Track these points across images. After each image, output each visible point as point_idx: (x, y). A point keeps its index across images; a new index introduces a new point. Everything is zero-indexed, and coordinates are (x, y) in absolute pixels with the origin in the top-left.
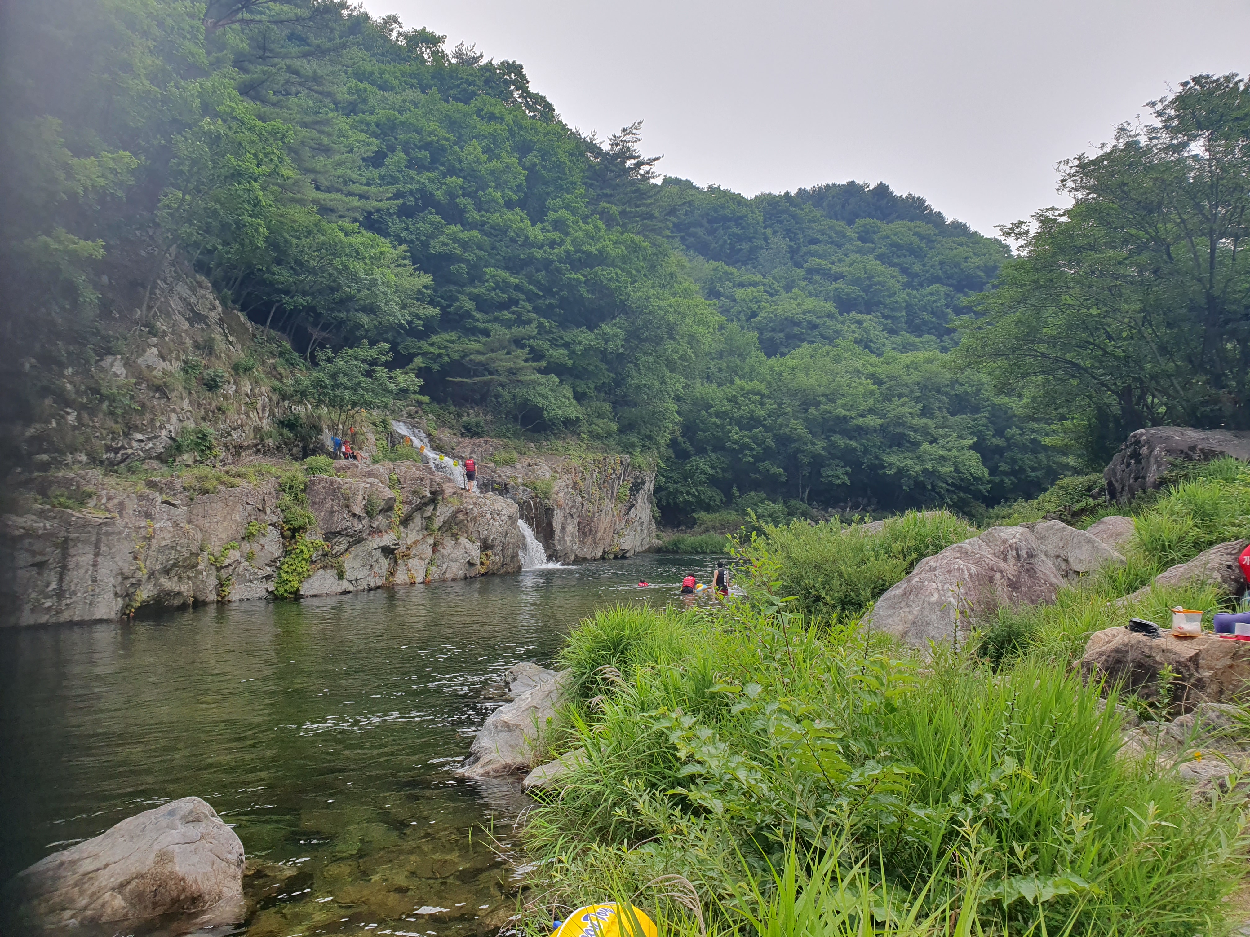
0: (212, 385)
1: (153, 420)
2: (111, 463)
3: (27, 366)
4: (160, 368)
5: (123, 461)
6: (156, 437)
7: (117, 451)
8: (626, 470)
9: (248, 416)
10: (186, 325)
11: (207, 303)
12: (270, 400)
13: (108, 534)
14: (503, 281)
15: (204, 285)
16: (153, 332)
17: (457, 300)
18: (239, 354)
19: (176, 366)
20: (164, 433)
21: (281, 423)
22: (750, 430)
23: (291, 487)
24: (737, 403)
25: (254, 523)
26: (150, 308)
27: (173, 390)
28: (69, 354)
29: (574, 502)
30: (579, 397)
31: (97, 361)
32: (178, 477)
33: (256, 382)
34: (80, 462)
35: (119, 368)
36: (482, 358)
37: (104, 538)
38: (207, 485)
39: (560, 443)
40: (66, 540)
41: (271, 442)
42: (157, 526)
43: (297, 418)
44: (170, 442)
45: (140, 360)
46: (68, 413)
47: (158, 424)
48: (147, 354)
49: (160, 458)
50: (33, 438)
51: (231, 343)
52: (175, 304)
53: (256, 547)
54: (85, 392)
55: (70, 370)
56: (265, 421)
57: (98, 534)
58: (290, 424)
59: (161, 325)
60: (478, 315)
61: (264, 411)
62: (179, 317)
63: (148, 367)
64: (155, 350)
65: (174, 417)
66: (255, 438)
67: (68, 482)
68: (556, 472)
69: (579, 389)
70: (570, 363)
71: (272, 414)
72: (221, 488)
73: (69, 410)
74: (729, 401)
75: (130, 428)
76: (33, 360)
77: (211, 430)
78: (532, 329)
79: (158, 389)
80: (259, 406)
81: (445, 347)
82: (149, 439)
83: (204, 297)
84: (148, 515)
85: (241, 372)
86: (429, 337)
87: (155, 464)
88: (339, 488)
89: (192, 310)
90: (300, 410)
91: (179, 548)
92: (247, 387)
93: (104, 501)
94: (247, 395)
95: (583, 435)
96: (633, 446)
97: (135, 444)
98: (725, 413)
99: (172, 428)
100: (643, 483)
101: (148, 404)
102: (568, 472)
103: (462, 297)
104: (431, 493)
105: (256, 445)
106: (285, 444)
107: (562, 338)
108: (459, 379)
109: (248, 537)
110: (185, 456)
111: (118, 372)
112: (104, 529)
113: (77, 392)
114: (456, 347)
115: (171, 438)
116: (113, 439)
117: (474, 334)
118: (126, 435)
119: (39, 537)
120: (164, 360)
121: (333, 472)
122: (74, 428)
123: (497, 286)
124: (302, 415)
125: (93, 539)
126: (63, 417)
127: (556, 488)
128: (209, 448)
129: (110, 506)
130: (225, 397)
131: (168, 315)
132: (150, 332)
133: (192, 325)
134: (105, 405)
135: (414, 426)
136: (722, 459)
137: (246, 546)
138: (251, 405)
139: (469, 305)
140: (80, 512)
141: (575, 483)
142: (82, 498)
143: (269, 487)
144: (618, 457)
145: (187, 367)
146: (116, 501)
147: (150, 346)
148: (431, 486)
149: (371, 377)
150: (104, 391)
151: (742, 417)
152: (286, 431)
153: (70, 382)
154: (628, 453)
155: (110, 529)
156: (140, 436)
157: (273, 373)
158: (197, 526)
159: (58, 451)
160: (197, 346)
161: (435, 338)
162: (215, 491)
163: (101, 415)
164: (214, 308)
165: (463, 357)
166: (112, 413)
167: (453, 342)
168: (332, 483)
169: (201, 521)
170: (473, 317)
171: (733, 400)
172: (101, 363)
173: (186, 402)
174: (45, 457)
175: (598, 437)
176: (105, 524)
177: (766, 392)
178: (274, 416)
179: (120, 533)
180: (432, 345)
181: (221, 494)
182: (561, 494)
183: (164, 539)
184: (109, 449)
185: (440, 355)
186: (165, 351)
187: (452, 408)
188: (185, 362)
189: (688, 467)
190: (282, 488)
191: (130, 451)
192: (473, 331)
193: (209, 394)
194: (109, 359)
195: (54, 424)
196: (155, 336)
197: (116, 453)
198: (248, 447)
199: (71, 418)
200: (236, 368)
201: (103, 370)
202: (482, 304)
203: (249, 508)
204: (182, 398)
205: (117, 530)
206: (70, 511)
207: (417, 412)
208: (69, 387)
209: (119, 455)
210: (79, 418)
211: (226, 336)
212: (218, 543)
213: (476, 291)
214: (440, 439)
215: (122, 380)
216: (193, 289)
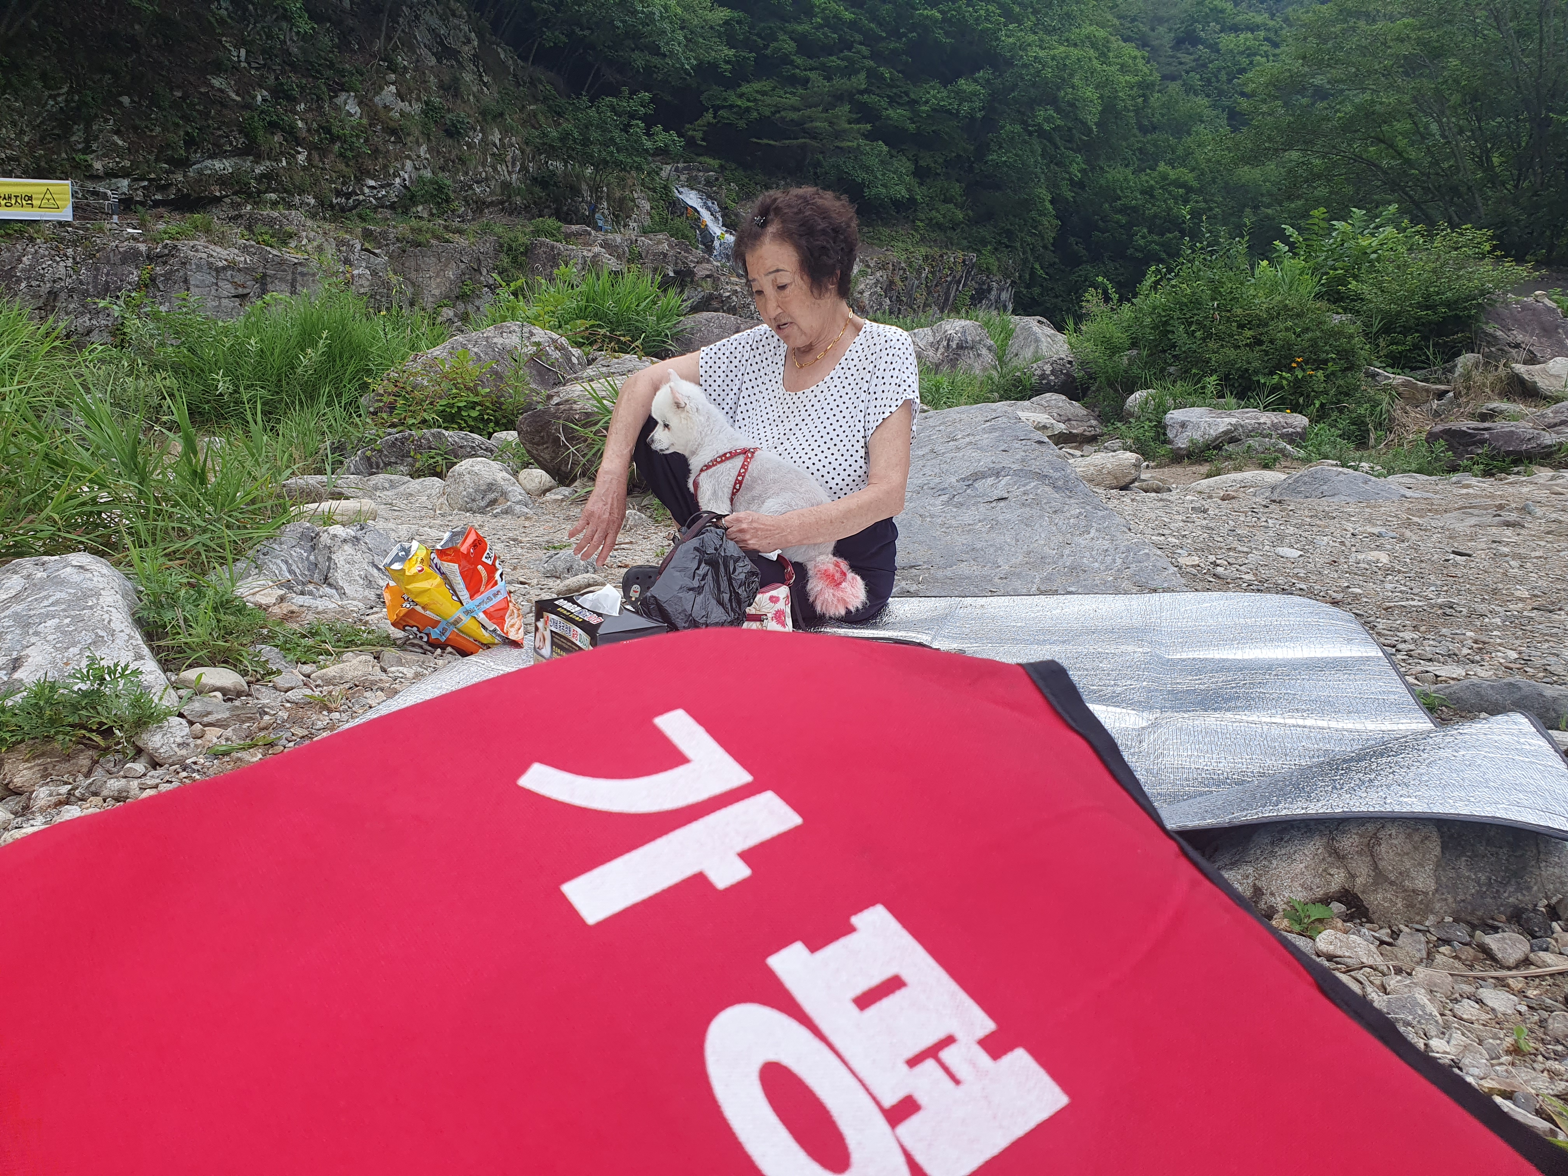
0: (453, 132)
1: (385, 167)
2: (343, 210)
3: (259, 98)
4: (397, 108)
5: (355, 207)
6: (390, 185)
7: (348, 196)
8: (968, 272)
9: (495, 169)
10: (433, 61)
11: (461, 35)
12: (522, 152)
13: (303, 274)
14: (835, 16)
15: (458, 13)
16: (393, 67)
17: (776, 40)
18: (490, 96)
19: (417, 107)
20: (398, 180)
21: (534, 180)
22: (1163, 235)
23: (510, 249)
25: (469, 282)
26: (389, 38)
27: (409, 134)
28: (302, 88)
29: (881, 304)
30: (921, 174)
31: (331, 98)
32: (394, 227)
33: (506, 131)
34: (309, 204)
35: (353, 107)
36: (795, 116)
37: (299, 278)
38: (421, 239)
39: (886, 231)
41: (518, 200)
42: (356, 272)
43: (553, 174)
44: (404, 191)
45: (377, 99)
46: (299, 153)
47: (391, 171)
48: (384, 92)
49: (393, 207)
50: (263, 175)
51: (485, 84)
52: (421, 35)
53: (470, 309)
54: (317, 131)
55: (303, 106)
56: (514, 176)
57: (293, 273)
58: (544, 181)
59: (402, 60)
60: (799, 61)
61: (514, 164)
62: (424, 51)
63: (385, 107)
64: (393, 88)
65: (409, 164)
66: (503, 194)
68: (868, 266)
69: (922, 163)
70: (912, 127)
71: (524, 168)
72: (434, 242)
73: (300, 149)
74: (1142, 193)
75: (363, 173)
76: (265, 93)
77: (448, 182)
79: (393, 132)
80: (509, 158)
81: (755, 100)
82: (382, 187)
83: (457, 28)
84: (347, 261)
85: (489, 117)
86: (739, 86)
87: (388, 213)
89: (441, 43)
90: (556, 165)
91: (378, 297)
92: (496, 137)
93: (304, 242)
94: (495, 146)
95: (919, 223)
96: (984, 242)
97: (366, 190)
98: (1135, 209)
99: (406, 176)
100: (990, 290)
101: (381, 148)
102: (883, 267)
103: (782, 36)
105: (502, 203)
107: (907, 95)
108: (765, 141)
109: (463, 297)
110: (420, 208)
111: (352, 111)
112: (300, 269)
113: (309, 130)
114: (768, 100)
115: (405, 187)
116: (344, 184)
117: (793, 85)
118: (359, 180)
120: (403, 101)
121: (561, 237)
122: (304, 168)
124: (559, 172)
126: (294, 157)
127: (862, 286)
128: (447, 201)
130: (470, 146)
131: (412, 49)
132: (388, 68)
133: (439, 61)
134: (337, 147)
137: (461, 306)
138: (499, 158)
139: (789, 46)
140: (280, 251)
141: (892, 283)
143: (487, 246)
144: (960, 254)
145: (429, 109)
147: (388, 83)
149: (627, 132)
150: (335, 130)
152: (537, 189)
153: (302, 119)
154: (974, 250)
155: (305, 270)
156: (372, 183)
157: (531, 121)
158: (408, 279)
159: (286, 191)
160: (441, 86)
161: (745, 88)
162: (429, 246)
163: (332, 157)
164: (469, 41)
165: (774, 113)
166: (341, 155)
167: (764, 93)
169: (413, 275)
170: (792, 62)
171: (1148, 192)
172: (335, 100)
173: (423, 149)
174: (273, 196)
175: (940, 227)
176: (300, 264)
177: (1195, 184)
178: (528, 171)
180: (741, 96)
181: (434, 249)
182: (867, 294)
183: (362, 286)
184: (338, 194)
185: (748, 110)
186: (404, 90)
187: (759, 178)
188: (427, 103)
190: (500, 248)
191: (361, 197)
192: (793, 81)
193: (449, 141)
194: (343, 96)
195: (284, 164)
196: (394, 73)
197: (348, 199)
198: (492, 204)
199: (301, 158)
200: (484, 113)
201: (337, 108)
202: (805, 45)
203: (463, 266)
204: (419, 145)
205: (311, 272)
206: (269, 249)
207: (717, 179)
208: (300, 124)
209: (351, 201)
210: (309, 158)
211: (481, 76)
212: (431, 299)
213: (800, 28)
214: (736, 215)
215: (354, 120)
216: (443, 18)
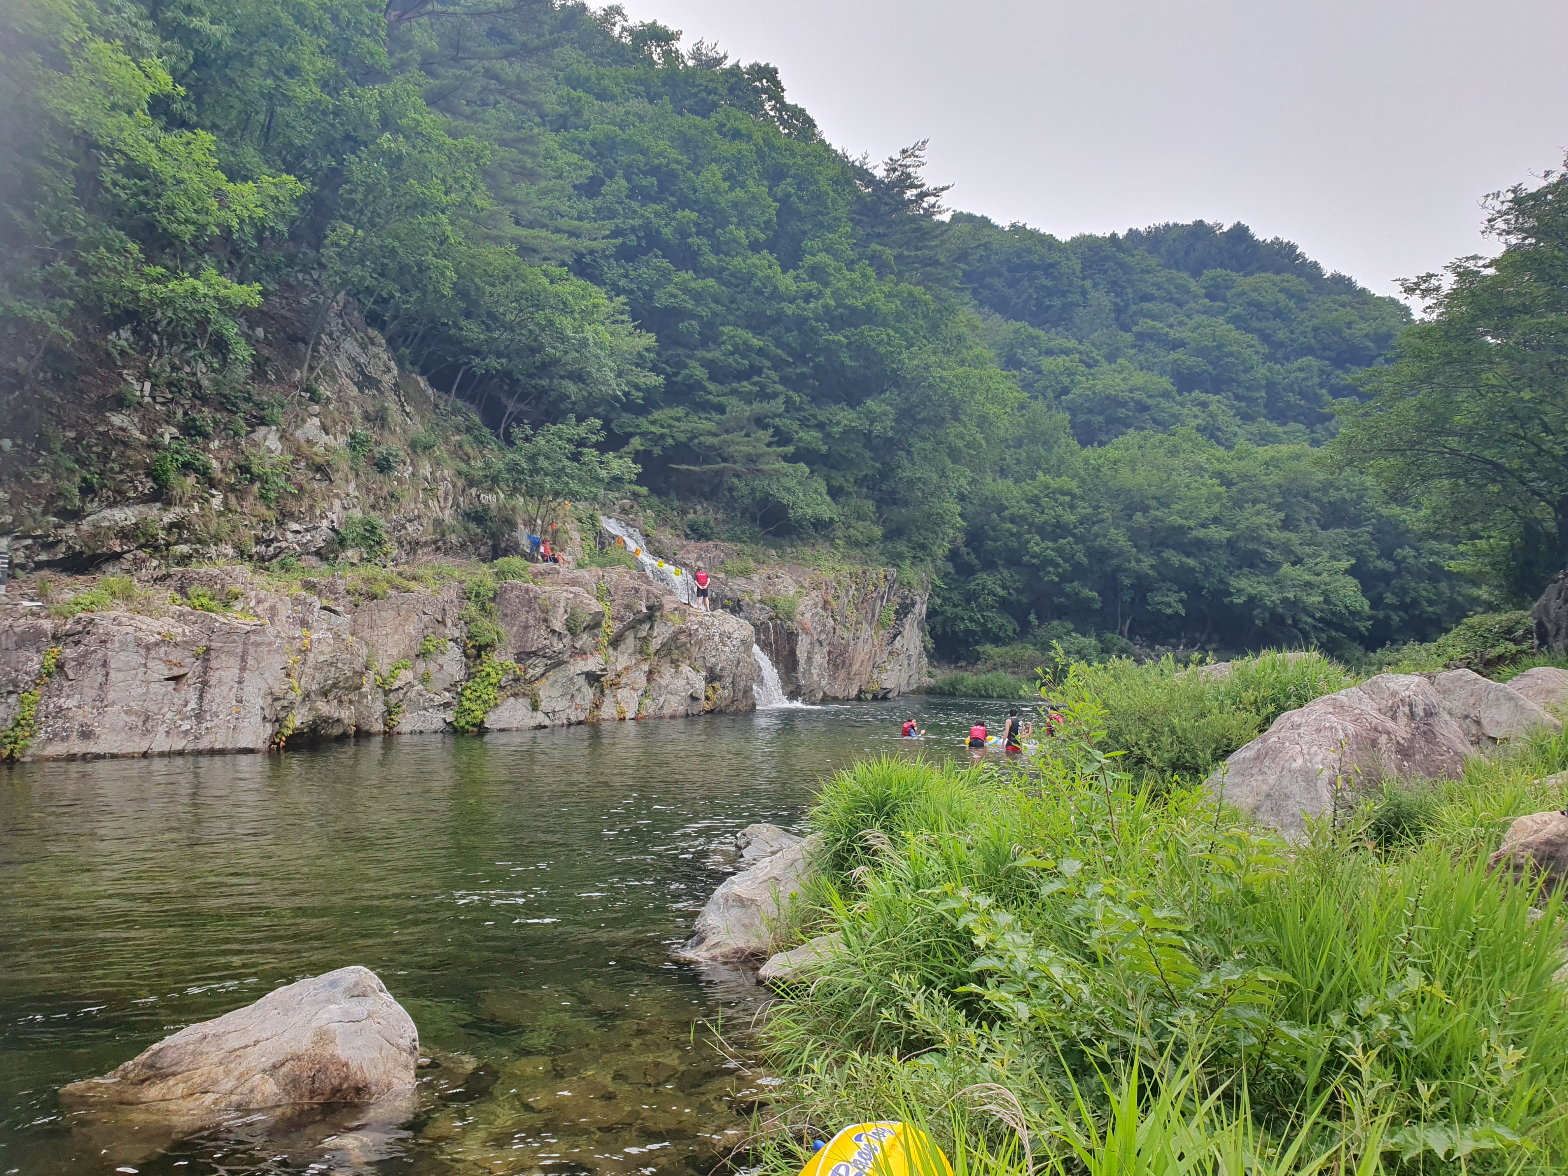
0: (384, 466)
1: (312, 507)
2: (262, 559)
3: (167, 437)
4: (321, 442)
5: (276, 556)
6: (315, 528)
7: (268, 543)
8: (891, 587)
9: (427, 506)
10: (355, 391)
11: (380, 364)
12: (454, 486)
13: (256, 644)
14: (744, 343)
15: (377, 340)
16: (315, 398)
17: (686, 366)
18: (417, 428)
19: (343, 440)
20: (325, 523)
21: (468, 516)
22: (1056, 541)
23: (477, 595)
24: (1038, 505)
25: (432, 637)
26: (311, 369)
27: (337, 471)
28: (216, 422)
29: (824, 625)
30: (835, 493)
31: (248, 433)
32: (341, 577)
33: (437, 463)
34: (226, 556)
35: (273, 442)
36: (715, 441)
37: (252, 650)
38: (376, 589)
39: (808, 550)
40: (208, 650)
41: (453, 538)
42: (315, 636)
43: (486, 509)
44: (332, 534)
45: (298, 433)
46: (213, 496)
47: (318, 512)
48: (307, 425)
49: (318, 553)
50: (172, 525)
51: (407, 414)
52: (342, 364)
53: (432, 667)
54: (233, 471)
55: (217, 442)
56: (447, 512)
57: (244, 644)
58: (478, 517)
59: (324, 390)
60: (711, 386)
61: (446, 499)
62: (346, 381)
63: (308, 441)
64: (316, 421)
65: (337, 503)
66: (435, 532)
67: (211, 580)
68: (802, 587)
69: (834, 483)
70: (824, 448)
71: (456, 504)
72: (392, 592)
73: (214, 492)
74: (1029, 501)
75: (285, 516)
76: (174, 430)
77: (382, 522)
78: (778, 405)
79: (319, 468)
80: (441, 493)
81: (670, 426)
82: (307, 530)
83: (377, 356)
84: (304, 623)
85: (419, 451)
86: (650, 413)
87: (314, 560)
88: (536, 598)
89: (362, 372)
90: (489, 499)
91: (340, 665)
92: (426, 470)
93: (252, 604)
94: (426, 479)
95: (838, 541)
96: (901, 556)
97: (290, 536)
98: (1023, 518)
99: (335, 518)
100: (913, 604)
101: (308, 487)
102: (816, 587)
103: (691, 363)
104: (648, 608)
105: (435, 542)
106: (472, 542)
107: (814, 416)
108: (685, 467)
109: (423, 655)
110: (350, 553)
111: (273, 447)
112: (253, 638)
113: (224, 470)
114: (683, 426)
115: (333, 529)
116: (264, 529)
117: (704, 410)
118: (280, 524)
119: (176, 645)
120: (327, 434)
121: (529, 577)
122: (220, 514)
123: (736, 350)
124: (493, 506)
125: (239, 650)
126: (207, 501)
127: (802, 607)
128: (379, 543)
129: (259, 610)
130: (400, 481)
131: (333, 378)
132: (311, 399)
133: (361, 390)
134: (256, 487)
135: (628, 524)
136: (1017, 577)
137: (421, 666)
138: (431, 492)
139: (700, 373)
140: (224, 616)
141: (826, 602)
142: (228, 600)
143: (450, 593)
144: (881, 570)
145: (355, 442)
146: (266, 605)
147: (311, 415)
148: (648, 598)
149: (578, 461)
150: (255, 469)
151: (1045, 522)
152: (472, 526)
153: (216, 458)
154: (894, 565)
155: (259, 639)
156: (295, 526)
157: (458, 452)
158: (361, 638)
159: (200, 541)
160: (367, 417)
161: (656, 415)
162: (385, 596)
163: (251, 499)
164: (389, 370)
165: (690, 439)
166: (263, 497)
167: (678, 419)
168: (527, 591)
169: (366, 634)
170: (704, 389)
171: (1034, 500)
172: (252, 436)
173: (353, 485)
174: (185, 549)
175: (857, 544)
176: (254, 631)
177: (1078, 491)
178: (458, 506)
179: (270, 644)
180: (653, 423)
181: (393, 600)
182: (808, 615)
183: (322, 652)
184: (259, 541)
185: (662, 436)
186: (328, 422)
187: (676, 503)
188: (353, 437)
189: (972, 586)
190: (465, 596)
191: (284, 544)
192: (704, 407)
193: (380, 477)
194: (262, 430)
195: (197, 509)
196: (317, 403)
197: (268, 546)
198: (426, 544)
199: (217, 502)
200: (413, 445)
201: (255, 444)
202: (717, 373)
203: (426, 618)
204: (347, 481)
205: (267, 640)
206: (213, 615)
207: (632, 507)
208: (215, 464)
209: (271, 549)
210: (225, 502)
211: (403, 406)
212: (387, 661)
213: (709, 356)
214: (659, 542)
215: (276, 457)
216: (363, 347)
